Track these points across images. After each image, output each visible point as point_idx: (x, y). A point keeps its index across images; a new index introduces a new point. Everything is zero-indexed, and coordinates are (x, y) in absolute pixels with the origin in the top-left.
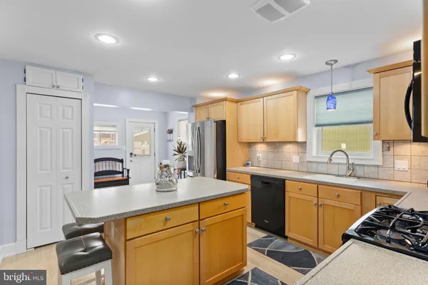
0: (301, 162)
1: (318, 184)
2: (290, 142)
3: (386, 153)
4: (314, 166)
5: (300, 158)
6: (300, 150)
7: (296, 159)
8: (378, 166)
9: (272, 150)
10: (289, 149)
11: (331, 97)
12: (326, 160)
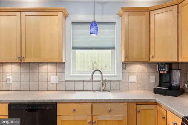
0: (60, 82)
1: (92, 102)
2: (47, 63)
3: (124, 71)
4: (72, 84)
5: (58, 78)
6: (59, 70)
7: (54, 79)
8: (119, 81)
9: (25, 71)
10: (46, 69)
11: (94, 24)
12: (89, 79)
